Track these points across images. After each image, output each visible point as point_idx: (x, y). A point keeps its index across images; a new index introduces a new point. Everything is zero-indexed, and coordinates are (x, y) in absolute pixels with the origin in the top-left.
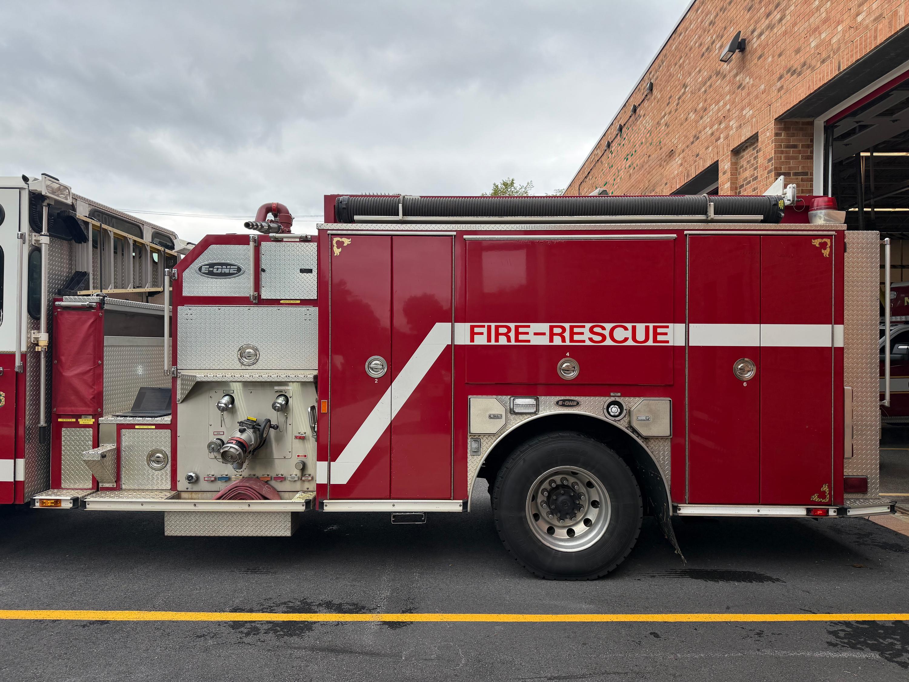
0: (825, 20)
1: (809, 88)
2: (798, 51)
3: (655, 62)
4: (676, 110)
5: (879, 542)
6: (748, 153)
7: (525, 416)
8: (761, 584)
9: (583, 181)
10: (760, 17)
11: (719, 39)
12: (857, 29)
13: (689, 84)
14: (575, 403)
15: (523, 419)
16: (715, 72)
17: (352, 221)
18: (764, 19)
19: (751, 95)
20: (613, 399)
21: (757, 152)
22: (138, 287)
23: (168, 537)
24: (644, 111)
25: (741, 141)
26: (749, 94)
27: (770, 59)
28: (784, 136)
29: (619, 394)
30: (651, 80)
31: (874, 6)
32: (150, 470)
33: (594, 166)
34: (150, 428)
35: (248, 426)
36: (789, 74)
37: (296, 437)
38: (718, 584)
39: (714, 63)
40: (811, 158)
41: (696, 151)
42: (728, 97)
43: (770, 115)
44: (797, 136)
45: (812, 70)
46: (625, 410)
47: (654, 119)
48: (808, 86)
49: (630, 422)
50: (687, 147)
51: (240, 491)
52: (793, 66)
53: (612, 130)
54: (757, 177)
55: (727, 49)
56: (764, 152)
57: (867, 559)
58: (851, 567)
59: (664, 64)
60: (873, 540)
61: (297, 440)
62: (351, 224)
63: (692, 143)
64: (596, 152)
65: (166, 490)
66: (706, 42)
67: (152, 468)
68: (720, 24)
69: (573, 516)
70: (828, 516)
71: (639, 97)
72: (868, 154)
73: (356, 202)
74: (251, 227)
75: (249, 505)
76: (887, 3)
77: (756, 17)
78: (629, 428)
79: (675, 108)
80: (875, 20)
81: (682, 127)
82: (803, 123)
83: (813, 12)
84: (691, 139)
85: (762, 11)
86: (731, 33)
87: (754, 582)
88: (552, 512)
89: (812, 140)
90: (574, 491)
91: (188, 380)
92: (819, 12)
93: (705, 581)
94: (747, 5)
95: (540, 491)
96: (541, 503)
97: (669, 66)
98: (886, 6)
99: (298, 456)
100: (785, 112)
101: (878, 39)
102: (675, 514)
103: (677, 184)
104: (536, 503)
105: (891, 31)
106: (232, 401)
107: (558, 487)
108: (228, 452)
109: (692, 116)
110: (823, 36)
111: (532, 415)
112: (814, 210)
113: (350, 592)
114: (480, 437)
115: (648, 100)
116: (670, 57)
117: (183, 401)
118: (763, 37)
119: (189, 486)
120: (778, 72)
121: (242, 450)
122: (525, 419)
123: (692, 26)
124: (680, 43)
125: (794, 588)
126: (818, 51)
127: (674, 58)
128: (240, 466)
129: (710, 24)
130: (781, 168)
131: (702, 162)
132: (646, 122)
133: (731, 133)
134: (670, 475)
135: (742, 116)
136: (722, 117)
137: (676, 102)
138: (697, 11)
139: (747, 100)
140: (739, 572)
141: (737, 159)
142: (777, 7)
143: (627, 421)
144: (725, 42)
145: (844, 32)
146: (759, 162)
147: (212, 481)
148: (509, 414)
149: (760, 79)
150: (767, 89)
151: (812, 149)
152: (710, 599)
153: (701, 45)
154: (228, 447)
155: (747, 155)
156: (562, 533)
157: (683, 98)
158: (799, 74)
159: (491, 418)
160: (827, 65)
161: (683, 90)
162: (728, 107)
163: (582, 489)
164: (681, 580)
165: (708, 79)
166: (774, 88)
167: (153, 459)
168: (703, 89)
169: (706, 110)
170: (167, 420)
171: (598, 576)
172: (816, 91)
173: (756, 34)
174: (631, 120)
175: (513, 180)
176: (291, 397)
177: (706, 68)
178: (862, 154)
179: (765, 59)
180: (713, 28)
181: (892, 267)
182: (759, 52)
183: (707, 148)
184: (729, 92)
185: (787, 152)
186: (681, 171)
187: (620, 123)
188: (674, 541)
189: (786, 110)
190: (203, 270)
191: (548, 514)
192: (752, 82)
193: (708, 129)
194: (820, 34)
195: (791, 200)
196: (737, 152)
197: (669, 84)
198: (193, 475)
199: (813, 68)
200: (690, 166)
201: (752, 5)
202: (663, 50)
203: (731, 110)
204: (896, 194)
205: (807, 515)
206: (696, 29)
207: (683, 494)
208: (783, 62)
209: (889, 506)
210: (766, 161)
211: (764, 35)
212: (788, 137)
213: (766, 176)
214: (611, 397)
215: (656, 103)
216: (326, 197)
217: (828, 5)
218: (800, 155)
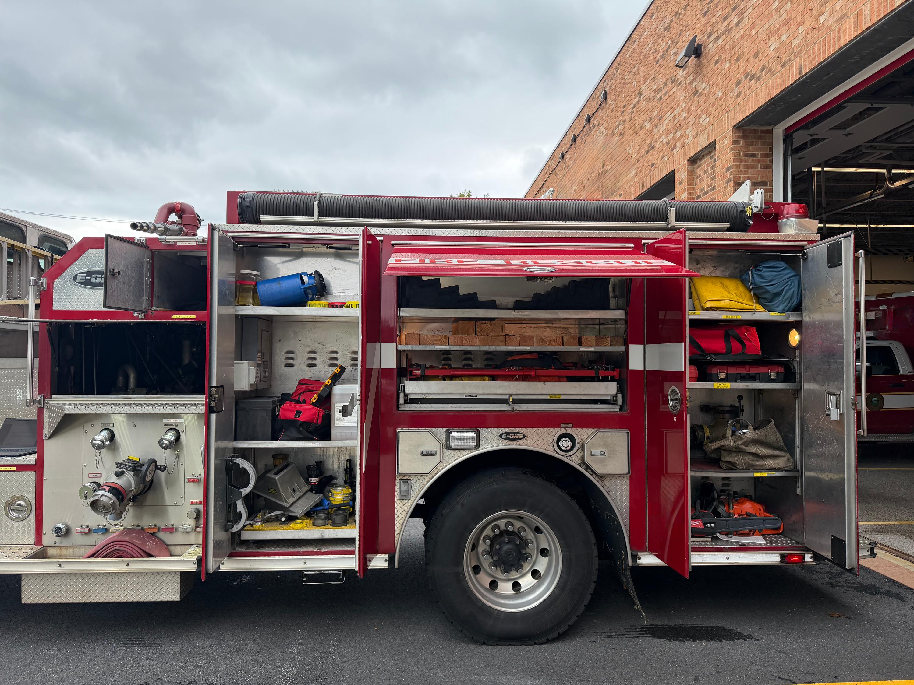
0: (785, 22)
1: (768, 93)
2: (756, 55)
3: (609, 71)
4: (631, 119)
5: (853, 583)
6: (705, 162)
7: (464, 452)
8: (731, 643)
9: (538, 193)
10: (716, 22)
11: (674, 44)
12: (819, 30)
13: (644, 91)
14: (521, 436)
15: (462, 455)
16: (670, 79)
17: (259, 222)
18: (720, 23)
19: (708, 102)
20: (563, 431)
21: (715, 161)
22: (16, 299)
23: (25, 604)
24: (599, 120)
25: (697, 150)
26: (705, 101)
27: (727, 64)
28: (742, 145)
29: (571, 425)
30: (605, 88)
31: (838, 5)
32: (9, 521)
33: (549, 177)
34: (9, 469)
35: (128, 467)
36: (748, 79)
37: (189, 480)
38: (684, 644)
39: (670, 70)
40: (769, 167)
41: (652, 161)
42: (684, 105)
43: (728, 122)
44: (756, 145)
45: (771, 74)
46: (578, 443)
47: (609, 128)
48: (768, 90)
49: (583, 458)
50: (642, 156)
51: (116, 548)
52: (751, 71)
53: (566, 141)
54: (714, 187)
55: (683, 53)
56: (722, 160)
57: (843, 606)
58: (827, 616)
59: (618, 72)
60: (846, 580)
61: (191, 484)
62: (256, 225)
63: (648, 152)
64: (550, 163)
65: (28, 545)
66: (661, 48)
67: (11, 518)
68: (675, 30)
69: (518, 567)
70: (805, 562)
71: (593, 106)
72: (819, 169)
73: (262, 200)
74: (139, 228)
75: (128, 564)
76: (851, 2)
77: (712, 21)
78: (582, 465)
79: (630, 116)
80: (838, 20)
81: (637, 136)
82: (763, 132)
83: (772, 14)
84: (647, 149)
85: (718, 15)
86: (687, 38)
87: (724, 641)
88: (495, 564)
89: (771, 150)
90: (520, 538)
91: (55, 412)
92: (778, 13)
93: (670, 641)
94: (703, 9)
95: (482, 538)
96: (483, 552)
97: (623, 74)
98: (851, 5)
99: (192, 502)
100: (744, 119)
101: (843, 39)
102: (635, 564)
103: (632, 195)
104: (477, 553)
105: (856, 31)
106: (112, 437)
107: (502, 533)
108: (99, 502)
109: (647, 125)
110: (783, 38)
111: (472, 451)
112: (785, 218)
113: (249, 671)
114: (410, 478)
115: (602, 109)
116: (624, 65)
117: (51, 437)
118: (720, 42)
119: (58, 540)
120: (736, 78)
121: (118, 498)
122: (464, 456)
123: (646, 33)
124: (634, 50)
125: (769, 648)
126: (778, 54)
127: (628, 65)
128: (119, 516)
129: (665, 29)
130: (739, 177)
131: (657, 172)
132: (601, 132)
133: (687, 141)
134: (629, 518)
135: (699, 123)
136: (678, 125)
137: (631, 110)
138: (652, 17)
139: (703, 107)
140: (707, 627)
141: (694, 168)
142: (734, 10)
143: (579, 456)
144: (680, 48)
145: (806, 33)
146: (717, 171)
147: (86, 534)
148: (445, 450)
149: (717, 85)
150: (724, 95)
151: (771, 158)
152: (676, 666)
153: (656, 51)
154: (99, 495)
155: (704, 164)
156: (505, 588)
157: (637, 106)
158: (758, 79)
159: (424, 455)
160: (788, 69)
161: (637, 99)
162: (684, 114)
163: (530, 535)
164: (641, 640)
165: (663, 86)
166: (731, 94)
167: (12, 507)
168: (658, 97)
169: (661, 118)
170: (31, 459)
171: (548, 640)
172: (776, 96)
173: (712, 38)
174: (585, 129)
175: (470, 192)
176: (183, 432)
177: (661, 75)
178: (814, 169)
179: (722, 64)
180: (668, 34)
181: (867, 282)
182: (716, 58)
183: (663, 157)
184: (685, 99)
185: (745, 161)
186: (636, 182)
187: (574, 133)
188: (634, 594)
189: (745, 116)
190: (79, 279)
191: (491, 565)
192: (708, 89)
193: (663, 137)
194: (780, 36)
195: (759, 207)
196: (693, 161)
197: (624, 92)
198: (62, 527)
199: (773, 72)
200: (646, 176)
201: (708, 9)
202: (617, 58)
203: (687, 117)
204: (845, 210)
205: (781, 562)
206: (650, 35)
207: (644, 541)
208: (741, 66)
209: (869, 549)
210: (725, 170)
211: (720, 39)
212: (747, 145)
213: (724, 185)
214: (562, 429)
215: (611, 112)
216: (229, 194)
217: (788, 6)
218: (759, 164)
